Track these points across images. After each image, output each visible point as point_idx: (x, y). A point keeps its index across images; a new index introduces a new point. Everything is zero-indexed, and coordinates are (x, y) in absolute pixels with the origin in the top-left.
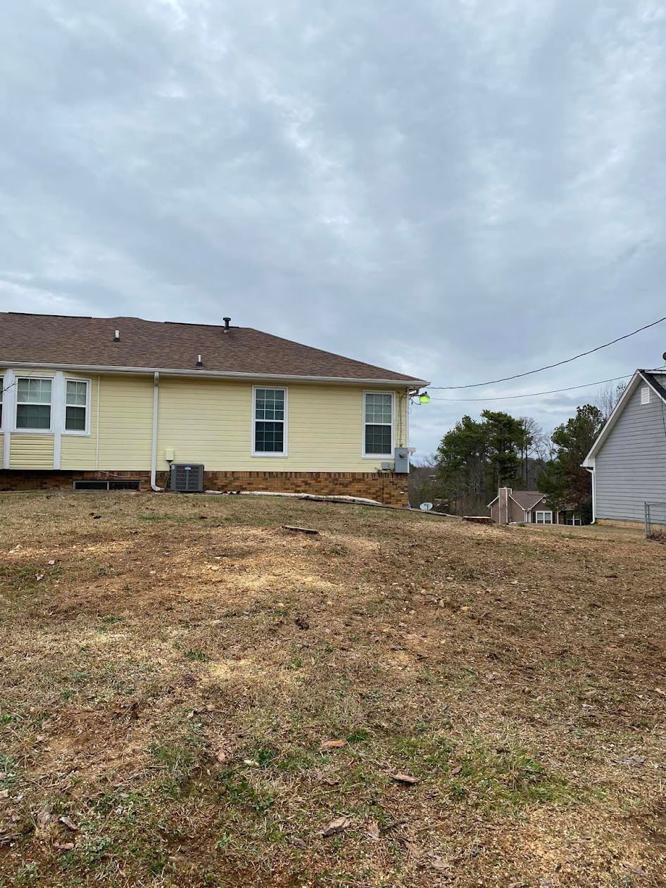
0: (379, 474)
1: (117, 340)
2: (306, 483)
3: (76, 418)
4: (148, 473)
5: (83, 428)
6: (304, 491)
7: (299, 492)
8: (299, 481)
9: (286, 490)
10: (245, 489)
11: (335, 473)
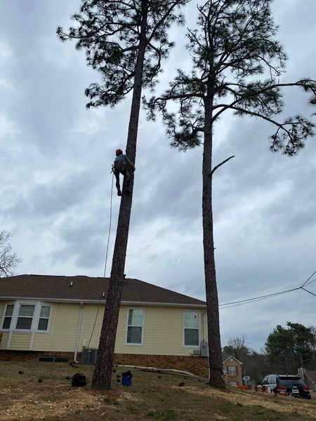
0: (192, 357)
1: (71, 286)
2: (153, 361)
3: (43, 324)
4: (74, 353)
5: (46, 329)
6: (151, 366)
7: (147, 366)
8: (149, 360)
9: (142, 365)
10: (120, 364)
11: (168, 356)
